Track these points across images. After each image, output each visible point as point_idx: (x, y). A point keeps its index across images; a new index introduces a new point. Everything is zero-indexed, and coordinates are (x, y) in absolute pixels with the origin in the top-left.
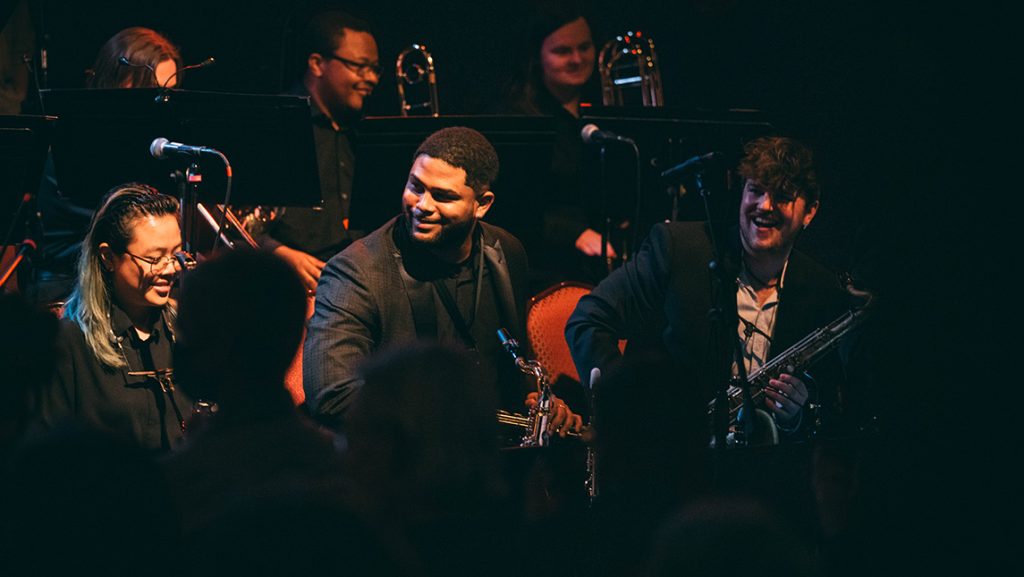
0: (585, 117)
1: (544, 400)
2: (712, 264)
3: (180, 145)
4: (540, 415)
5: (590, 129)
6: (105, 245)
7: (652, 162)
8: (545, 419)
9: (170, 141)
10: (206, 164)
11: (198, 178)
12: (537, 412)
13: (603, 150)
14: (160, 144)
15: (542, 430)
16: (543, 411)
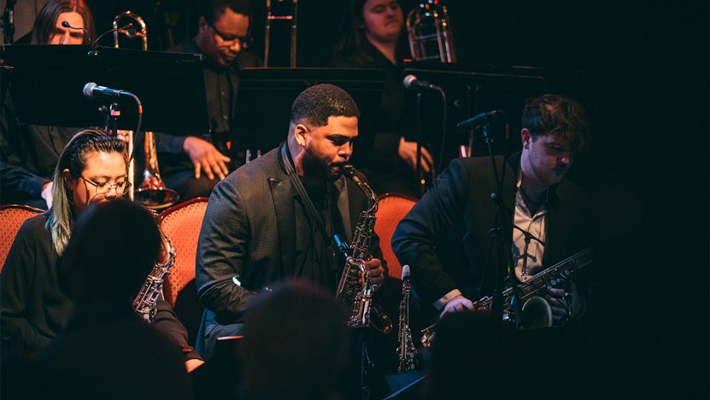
0: (407, 69)
1: (367, 289)
2: (493, 195)
3: (105, 88)
4: (364, 300)
5: (410, 79)
6: (67, 170)
7: (456, 103)
8: (367, 303)
9: (98, 85)
10: (124, 103)
11: (118, 113)
12: (362, 298)
13: (419, 95)
14: (91, 87)
15: (365, 311)
16: (366, 298)
